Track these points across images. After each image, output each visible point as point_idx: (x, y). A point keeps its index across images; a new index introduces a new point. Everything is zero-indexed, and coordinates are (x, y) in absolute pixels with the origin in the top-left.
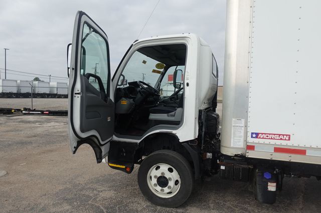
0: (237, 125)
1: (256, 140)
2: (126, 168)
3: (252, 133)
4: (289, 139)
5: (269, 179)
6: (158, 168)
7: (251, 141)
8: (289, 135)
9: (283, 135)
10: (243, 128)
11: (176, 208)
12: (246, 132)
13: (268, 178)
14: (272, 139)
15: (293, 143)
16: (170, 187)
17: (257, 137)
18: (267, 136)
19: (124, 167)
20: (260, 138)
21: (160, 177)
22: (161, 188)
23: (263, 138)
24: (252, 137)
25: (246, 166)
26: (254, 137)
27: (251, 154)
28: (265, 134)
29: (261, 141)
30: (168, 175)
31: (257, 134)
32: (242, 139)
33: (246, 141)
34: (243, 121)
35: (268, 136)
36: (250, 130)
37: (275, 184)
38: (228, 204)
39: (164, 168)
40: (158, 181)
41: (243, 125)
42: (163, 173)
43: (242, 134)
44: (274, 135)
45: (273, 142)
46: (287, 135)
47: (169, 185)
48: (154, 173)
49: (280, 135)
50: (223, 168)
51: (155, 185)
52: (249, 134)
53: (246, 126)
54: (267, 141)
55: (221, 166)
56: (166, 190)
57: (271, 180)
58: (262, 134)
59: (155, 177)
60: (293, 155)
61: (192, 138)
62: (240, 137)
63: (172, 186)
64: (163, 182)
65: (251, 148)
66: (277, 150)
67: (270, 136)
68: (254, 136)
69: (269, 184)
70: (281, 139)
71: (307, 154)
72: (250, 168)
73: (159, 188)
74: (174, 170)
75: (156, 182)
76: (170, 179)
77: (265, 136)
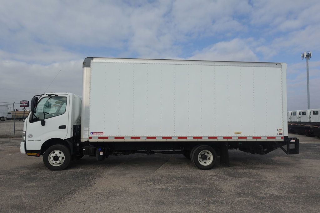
0: (86, 130)
1: (92, 135)
2: (37, 154)
6: (54, 153)
7: (91, 135)
8: (103, 133)
12: (89, 132)
15: (105, 135)
16: (59, 161)
17: (92, 134)
19: (36, 154)
21: (55, 156)
27: (91, 140)
29: (94, 135)
30: (59, 155)
31: (93, 133)
32: (87, 135)
33: (89, 136)
34: (88, 128)
35: (96, 133)
36: (91, 131)
37: (102, 152)
39: (57, 152)
40: (54, 159)
41: (88, 130)
42: (56, 155)
45: (98, 135)
47: (59, 159)
48: (52, 155)
50: (84, 149)
51: (52, 160)
52: (90, 133)
53: (89, 130)
54: (96, 135)
56: (58, 162)
57: (101, 151)
59: (52, 156)
60: (104, 139)
61: (69, 137)
63: (61, 160)
64: (56, 158)
65: (91, 138)
66: (99, 138)
67: (97, 133)
68: (92, 133)
69: (100, 152)
70: (100, 134)
71: (109, 139)
73: (54, 162)
74: (62, 152)
75: (53, 159)
76: (60, 157)
77: (95, 133)
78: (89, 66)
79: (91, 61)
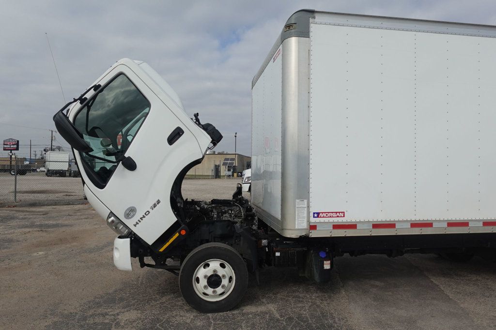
0: (300, 206)
1: (318, 220)
3: (314, 213)
4: (344, 216)
5: (325, 257)
6: (207, 266)
7: (313, 220)
8: (344, 212)
9: (339, 213)
10: (306, 209)
11: (230, 310)
12: (309, 213)
13: (323, 257)
14: (330, 217)
15: (347, 219)
16: (223, 286)
17: (318, 217)
18: (327, 215)
20: (321, 217)
21: (211, 276)
22: (212, 290)
23: (323, 217)
24: (314, 217)
25: (301, 249)
26: (316, 217)
27: (314, 234)
28: (325, 213)
29: (322, 220)
30: (221, 272)
31: (318, 214)
32: (305, 220)
33: (308, 221)
34: (306, 201)
36: (313, 210)
37: (329, 262)
38: (279, 296)
39: (214, 265)
40: (208, 282)
41: (306, 206)
42: (215, 271)
43: (305, 215)
44: (332, 213)
45: (331, 220)
46: (342, 212)
47: (222, 283)
48: (202, 273)
49: (336, 213)
50: (278, 254)
51: (205, 287)
52: (312, 215)
53: (308, 207)
54: (327, 220)
55: (276, 253)
56: (219, 290)
57: (326, 259)
58: (322, 213)
59: (204, 277)
60: (347, 231)
62: (303, 217)
63: (226, 285)
64: (214, 281)
65: (313, 227)
66: (336, 227)
68: (316, 215)
69: (325, 262)
70: (338, 216)
71: (358, 228)
72: (304, 250)
73: (210, 291)
74: (227, 264)
75: (206, 284)
76: (224, 276)
77: (324, 215)
78: (304, 33)
79: (311, 20)
